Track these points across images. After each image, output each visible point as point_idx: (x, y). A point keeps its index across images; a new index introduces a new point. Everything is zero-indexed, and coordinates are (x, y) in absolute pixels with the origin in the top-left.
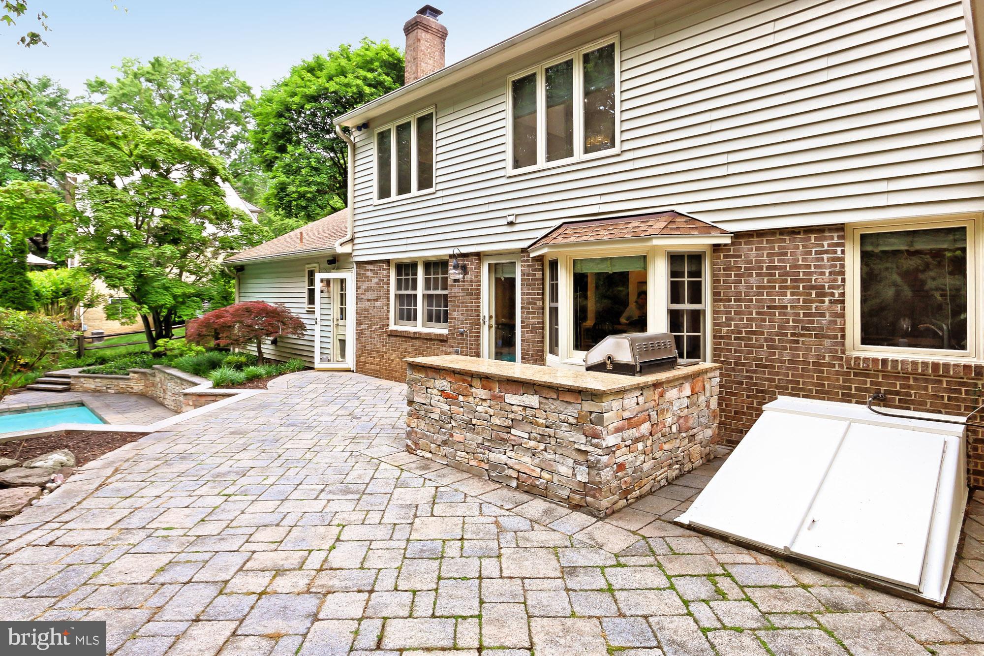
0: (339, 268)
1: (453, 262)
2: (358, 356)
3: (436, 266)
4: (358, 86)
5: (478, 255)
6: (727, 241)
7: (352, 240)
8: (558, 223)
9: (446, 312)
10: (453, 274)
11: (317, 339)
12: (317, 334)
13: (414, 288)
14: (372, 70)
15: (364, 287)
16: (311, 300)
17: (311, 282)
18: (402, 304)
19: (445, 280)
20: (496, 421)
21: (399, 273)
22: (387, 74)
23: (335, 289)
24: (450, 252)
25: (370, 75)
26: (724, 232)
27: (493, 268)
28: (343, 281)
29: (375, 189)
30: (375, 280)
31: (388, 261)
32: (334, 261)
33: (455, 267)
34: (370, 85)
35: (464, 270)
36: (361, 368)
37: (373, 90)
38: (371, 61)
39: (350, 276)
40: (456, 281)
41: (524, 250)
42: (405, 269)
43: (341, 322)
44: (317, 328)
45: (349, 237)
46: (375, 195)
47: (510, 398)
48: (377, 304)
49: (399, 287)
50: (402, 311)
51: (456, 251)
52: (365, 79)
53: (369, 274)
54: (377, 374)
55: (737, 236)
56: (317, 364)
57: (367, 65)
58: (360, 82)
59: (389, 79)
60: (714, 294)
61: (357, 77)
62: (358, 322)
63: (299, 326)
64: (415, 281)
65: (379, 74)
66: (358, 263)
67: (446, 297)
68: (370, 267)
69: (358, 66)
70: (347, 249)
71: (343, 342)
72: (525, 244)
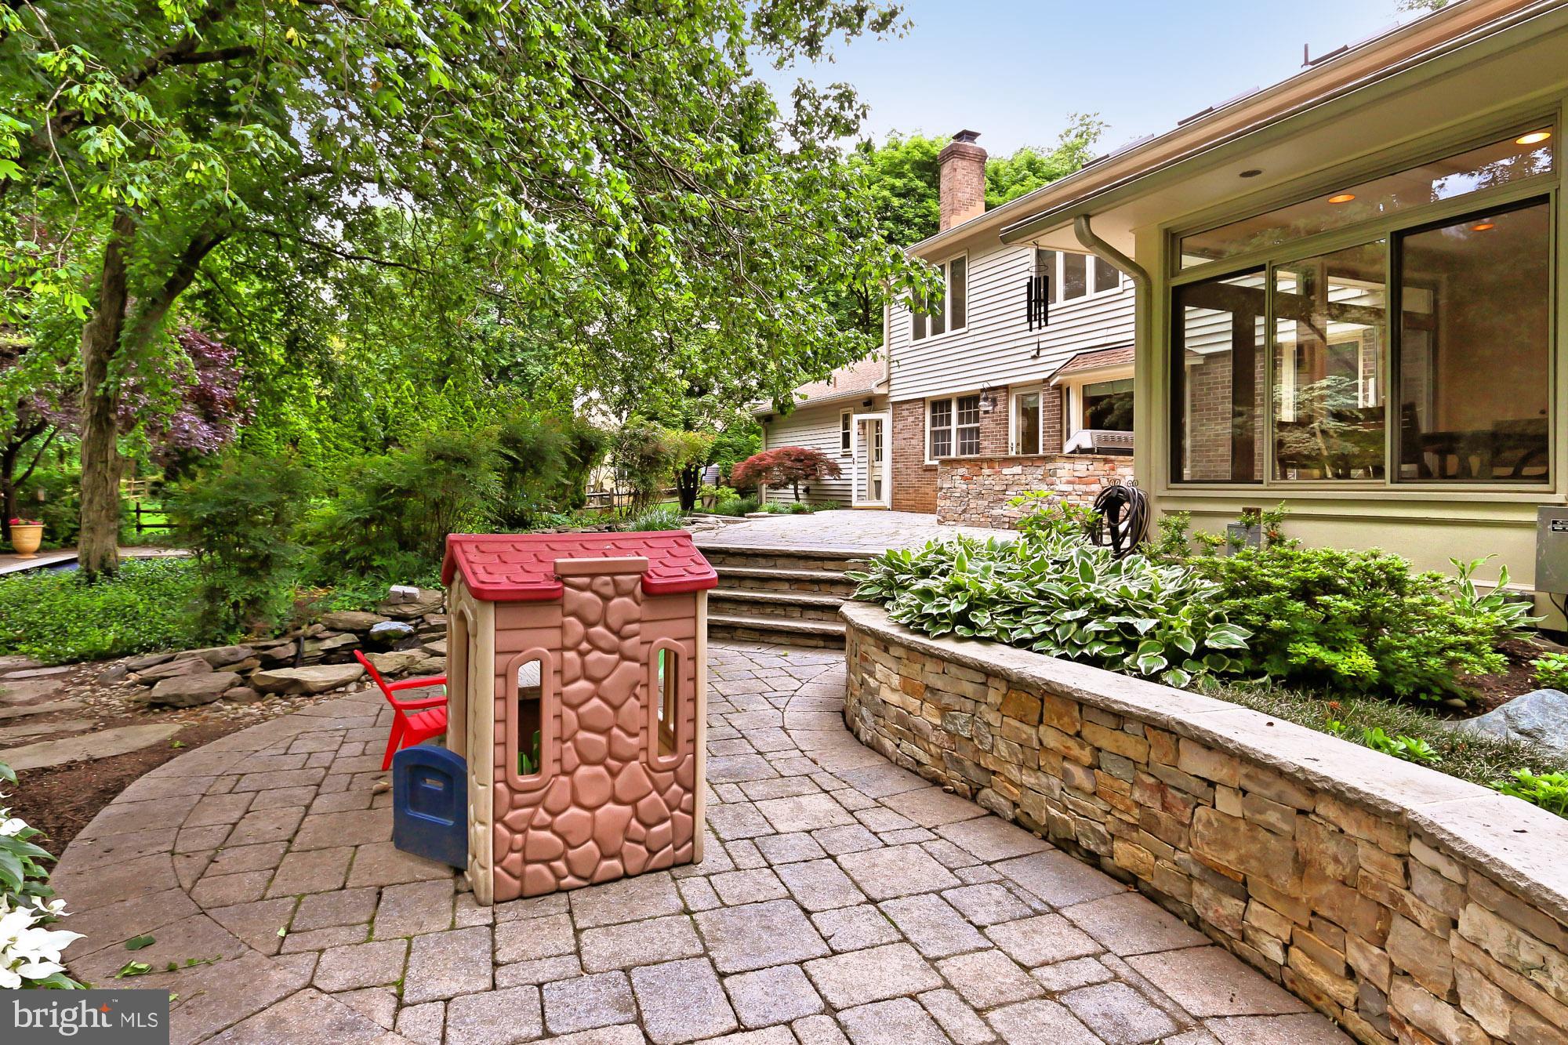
0: (875, 410)
1: (984, 395)
2: (894, 494)
3: (968, 402)
4: (884, 199)
5: (1006, 388)
6: (1201, 362)
7: (888, 381)
8: (1073, 354)
9: (978, 444)
10: (984, 406)
11: (854, 483)
12: (854, 477)
13: (949, 423)
14: (901, 175)
15: (900, 426)
16: (846, 443)
17: (846, 426)
18: (936, 440)
19: (977, 413)
20: (997, 488)
21: (934, 411)
22: (920, 178)
23: (870, 430)
24: (979, 386)
25: (899, 183)
26: (1197, 355)
27: (1021, 400)
28: (879, 423)
29: (910, 331)
30: (911, 419)
31: (923, 399)
32: (870, 403)
33: (986, 399)
34: (899, 195)
35: (994, 402)
36: (896, 506)
37: (903, 201)
38: (902, 163)
39: (886, 418)
40: (986, 412)
41: (1046, 381)
42: (940, 406)
43: (876, 464)
44: (854, 471)
45: (885, 378)
46: (911, 335)
47: (1006, 471)
48: (913, 442)
49: (934, 424)
50: (936, 447)
51: (986, 385)
52: (893, 188)
53: (905, 413)
54: (912, 510)
55: (1209, 357)
56: (855, 503)
57: (895, 170)
58: (886, 193)
59: (923, 184)
60: (1193, 406)
61: (884, 187)
62: (894, 461)
63: (834, 470)
64: (949, 417)
65: (911, 180)
66: (894, 403)
67: (978, 429)
68: (905, 406)
69: (883, 172)
70: (883, 390)
71: (878, 483)
72: (1046, 375)
